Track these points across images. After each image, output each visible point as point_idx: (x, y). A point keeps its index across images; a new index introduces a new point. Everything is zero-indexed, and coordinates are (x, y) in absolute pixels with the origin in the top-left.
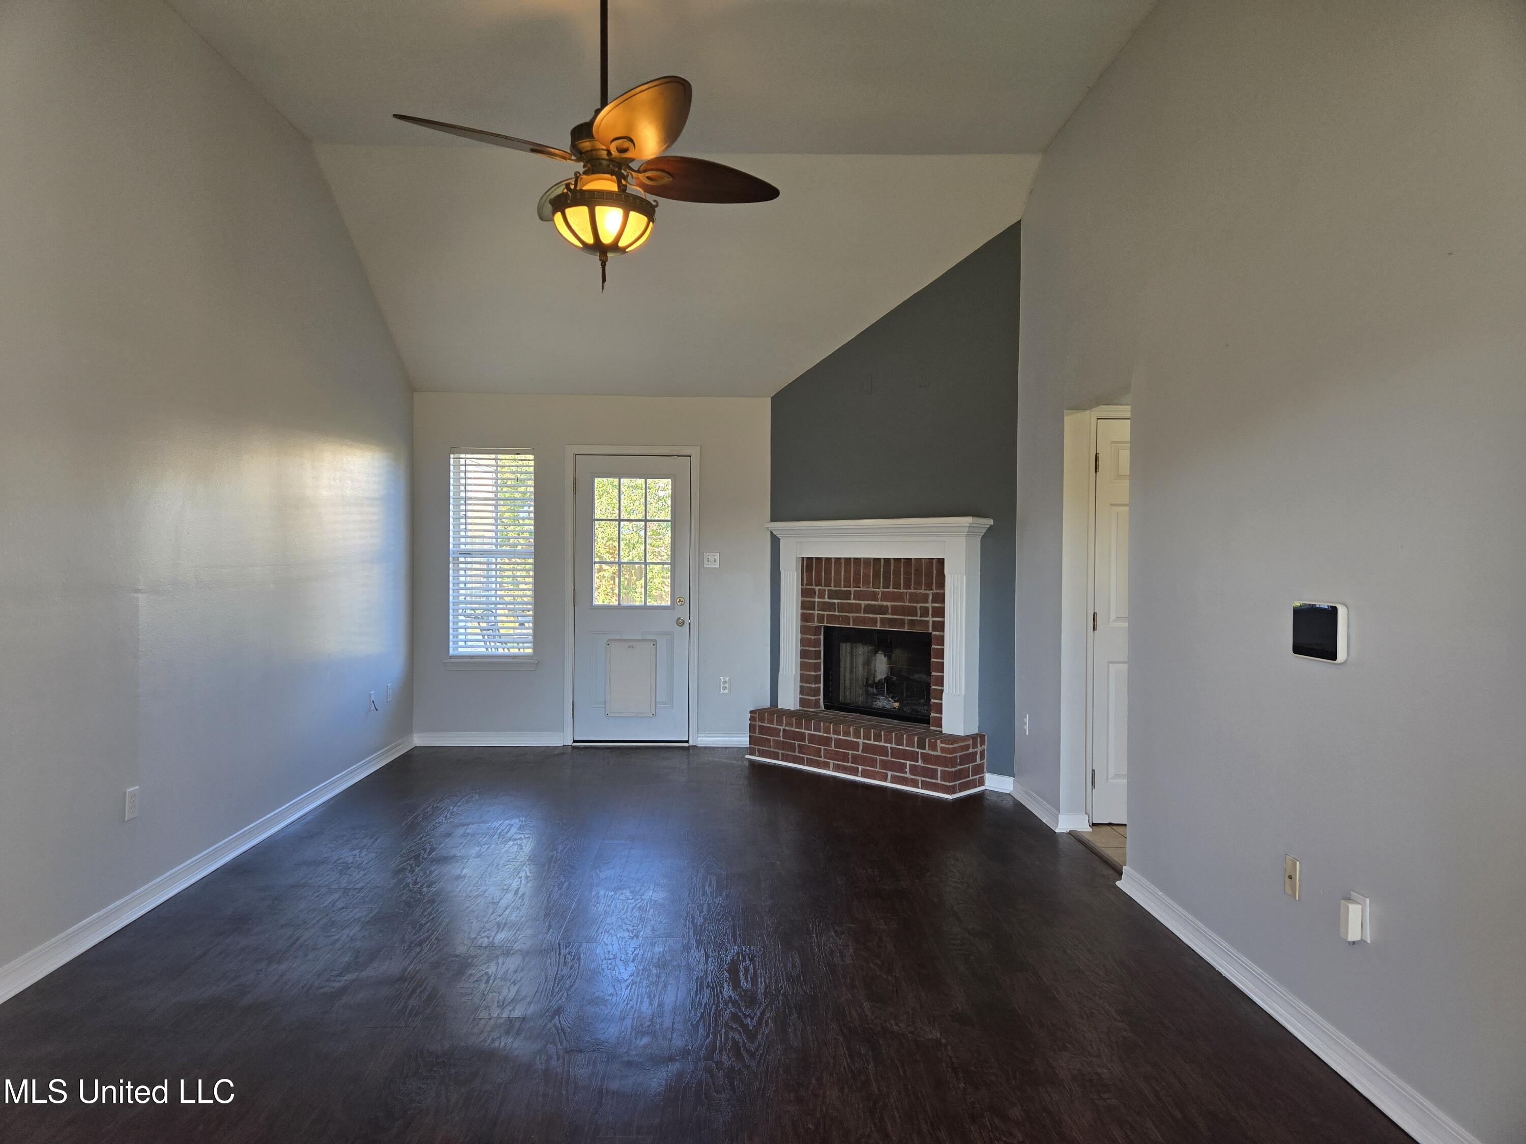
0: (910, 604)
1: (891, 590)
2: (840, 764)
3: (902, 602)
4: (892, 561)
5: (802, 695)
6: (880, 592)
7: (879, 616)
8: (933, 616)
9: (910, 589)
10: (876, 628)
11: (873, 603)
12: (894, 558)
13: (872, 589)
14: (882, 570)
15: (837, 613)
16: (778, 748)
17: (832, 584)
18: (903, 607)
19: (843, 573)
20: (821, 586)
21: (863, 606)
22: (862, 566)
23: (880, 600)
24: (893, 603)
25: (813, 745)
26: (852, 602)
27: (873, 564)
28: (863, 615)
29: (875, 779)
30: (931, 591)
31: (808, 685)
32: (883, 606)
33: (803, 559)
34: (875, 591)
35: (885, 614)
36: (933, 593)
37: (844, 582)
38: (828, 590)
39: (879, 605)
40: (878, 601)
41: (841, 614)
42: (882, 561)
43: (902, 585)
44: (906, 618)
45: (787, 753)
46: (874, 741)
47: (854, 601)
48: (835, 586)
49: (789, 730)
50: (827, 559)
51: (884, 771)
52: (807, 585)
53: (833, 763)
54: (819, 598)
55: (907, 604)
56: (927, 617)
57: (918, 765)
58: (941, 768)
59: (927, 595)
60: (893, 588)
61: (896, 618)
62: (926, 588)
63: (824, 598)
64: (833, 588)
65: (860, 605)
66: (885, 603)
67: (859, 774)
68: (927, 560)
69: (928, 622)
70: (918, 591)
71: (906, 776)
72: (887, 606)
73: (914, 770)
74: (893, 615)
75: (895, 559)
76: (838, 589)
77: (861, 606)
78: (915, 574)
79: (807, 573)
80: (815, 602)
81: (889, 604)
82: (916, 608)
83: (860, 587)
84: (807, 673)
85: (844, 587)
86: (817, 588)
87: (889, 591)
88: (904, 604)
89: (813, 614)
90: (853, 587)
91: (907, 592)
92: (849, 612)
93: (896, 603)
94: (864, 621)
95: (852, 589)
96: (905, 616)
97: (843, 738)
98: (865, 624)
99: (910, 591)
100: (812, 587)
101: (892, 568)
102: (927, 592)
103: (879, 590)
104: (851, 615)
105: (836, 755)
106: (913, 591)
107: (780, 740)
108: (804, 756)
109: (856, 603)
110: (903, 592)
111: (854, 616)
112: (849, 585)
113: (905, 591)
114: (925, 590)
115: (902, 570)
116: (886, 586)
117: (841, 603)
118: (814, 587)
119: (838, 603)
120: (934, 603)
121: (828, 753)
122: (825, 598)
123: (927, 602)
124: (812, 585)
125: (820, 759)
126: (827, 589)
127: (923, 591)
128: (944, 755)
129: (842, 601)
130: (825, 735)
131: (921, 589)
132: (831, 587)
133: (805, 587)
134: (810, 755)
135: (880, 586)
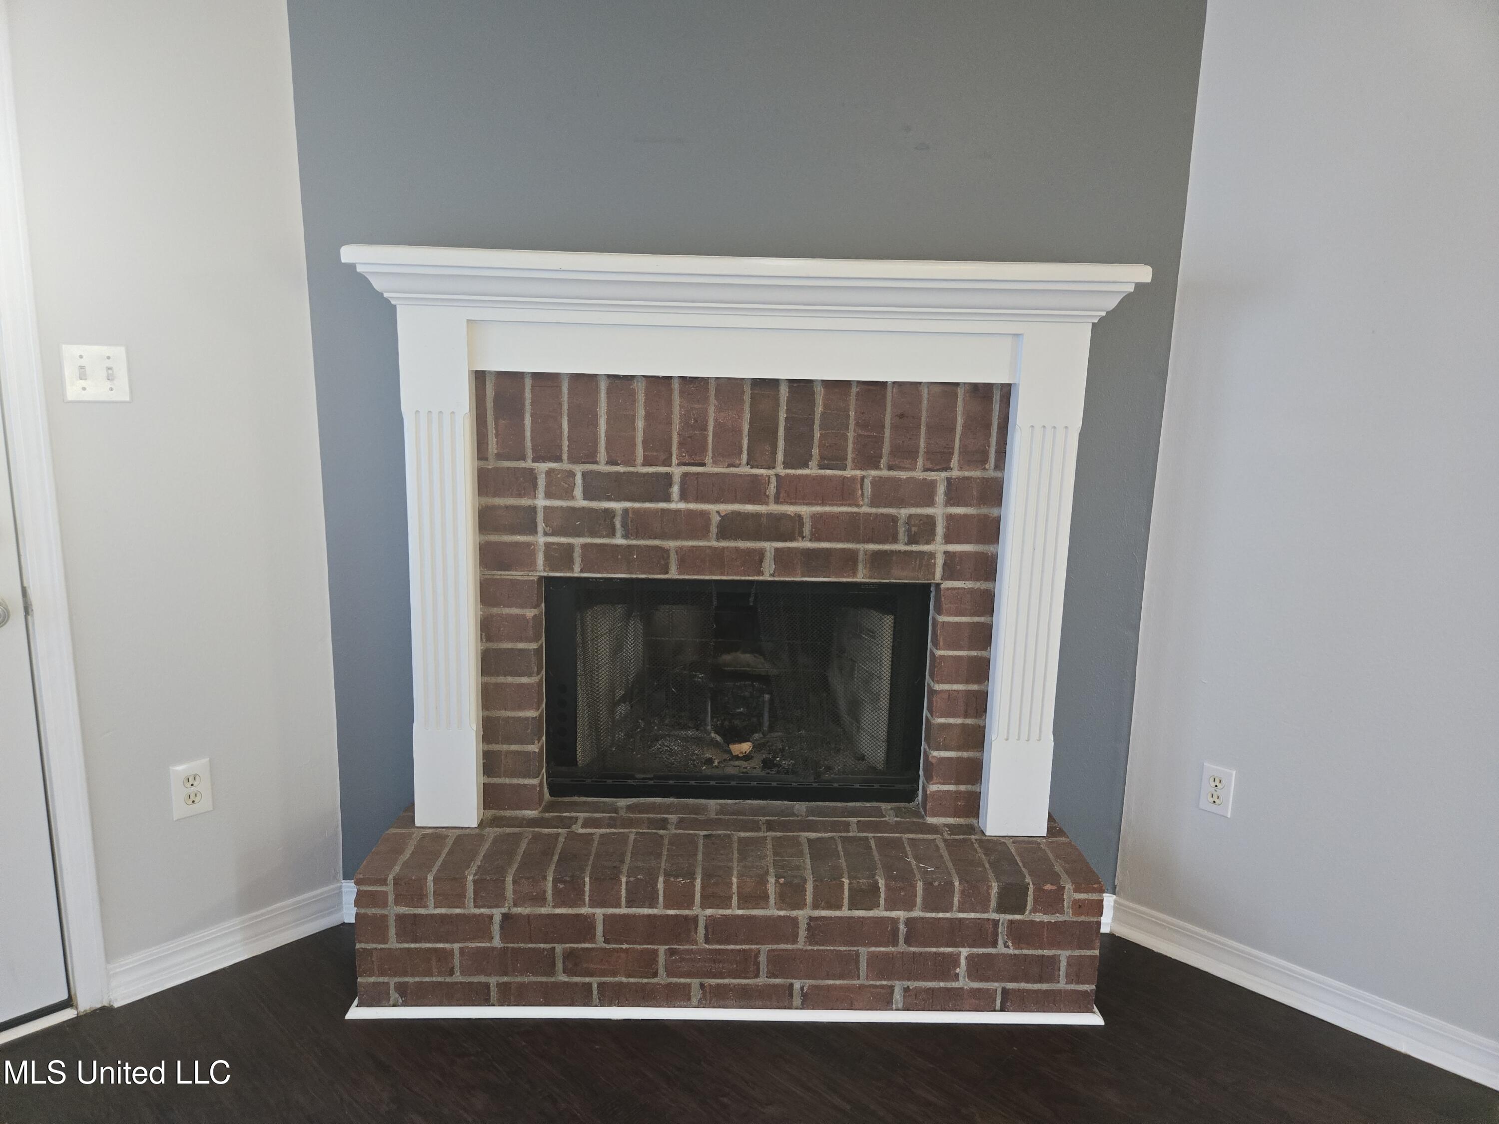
0: (874, 510)
1: (812, 470)
2: (725, 985)
3: (850, 505)
4: (820, 392)
5: (489, 776)
6: (773, 480)
7: (770, 546)
8: (948, 540)
9: (877, 467)
10: (761, 578)
11: (750, 508)
12: (824, 382)
13: (746, 470)
14: (782, 415)
15: (619, 541)
16: (481, 971)
17: (602, 455)
18: (853, 516)
19: (640, 424)
20: (558, 459)
21: (716, 519)
22: (713, 400)
23: (772, 498)
24: (818, 509)
25: (625, 946)
26: (673, 506)
27: (752, 397)
28: (714, 544)
29: (851, 1007)
30: (944, 474)
31: (514, 747)
32: (784, 516)
33: (480, 377)
34: (756, 476)
35: (792, 539)
36: (949, 480)
37: (645, 449)
38: (584, 475)
39: (770, 515)
40: (767, 504)
41: (634, 542)
42: (784, 391)
43: (850, 456)
44: (861, 547)
45: (519, 979)
46: (849, 909)
47: (682, 506)
48: (611, 462)
49: (529, 916)
50: (576, 378)
51: (884, 983)
52: (499, 456)
53: (702, 986)
54: (549, 495)
55: (865, 509)
56: (928, 543)
57: (998, 955)
58: (1068, 953)
59: (932, 485)
60: (821, 467)
61: (827, 549)
62: (929, 465)
63: (568, 494)
64: (603, 468)
65: (705, 515)
66: (790, 509)
67: (797, 1001)
68: (937, 389)
69: (932, 555)
70: (903, 475)
71: (955, 985)
72: (799, 517)
73: (978, 968)
74: (819, 540)
75: (829, 384)
76: (621, 469)
77: (709, 519)
78: (894, 427)
79: (501, 422)
80: (534, 509)
81: (805, 510)
82: (894, 519)
83: (703, 465)
84: (510, 714)
85: (647, 462)
86: (542, 467)
87: (807, 476)
88: (855, 510)
89: (528, 545)
90: (679, 465)
91: (863, 478)
92: (663, 536)
93: (827, 509)
94: (718, 558)
95: (677, 472)
96: (858, 542)
97: (740, 912)
98: (722, 569)
99: (874, 473)
100: (522, 464)
101: (819, 409)
102: (932, 476)
103: (771, 472)
104: (671, 544)
105: (714, 961)
106: (885, 473)
107: (493, 949)
108: (587, 980)
109: (690, 512)
110: (853, 479)
111: (681, 548)
112: (663, 457)
113: (858, 473)
114: (926, 470)
115: (852, 414)
116: (797, 459)
117: (636, 512)
118: (529, 464)
119: (626, 511)
120: (952, 505)
121: (682, 960)
122: (573, 498)
123: (931, 503)
124: (523, 458)
125: (655, 980)
126: (579, 469)
127: (919, 474)
128: (1082, 918)
129: (637, 505)
130: (671, 912)
131: (913, 469)
132: (596, 463)
133: (491, 464)
134: (614, 974)
135: (775, 460)
